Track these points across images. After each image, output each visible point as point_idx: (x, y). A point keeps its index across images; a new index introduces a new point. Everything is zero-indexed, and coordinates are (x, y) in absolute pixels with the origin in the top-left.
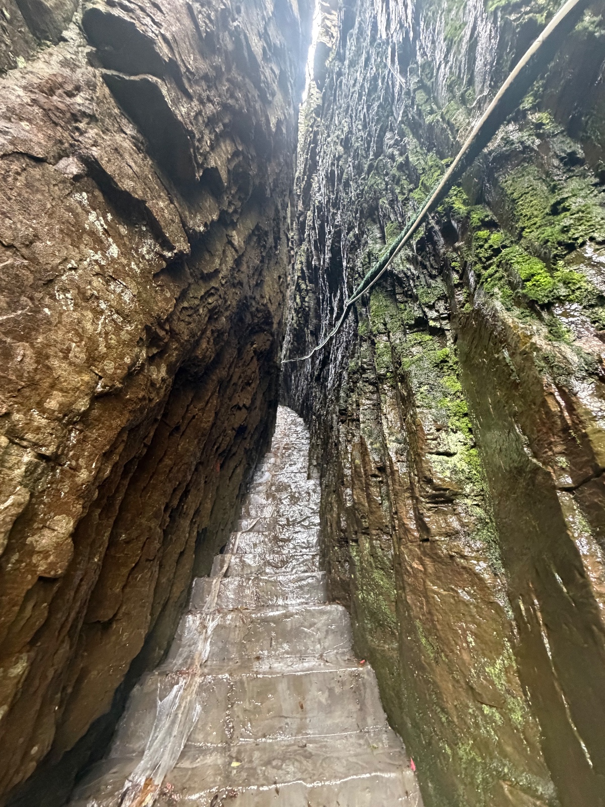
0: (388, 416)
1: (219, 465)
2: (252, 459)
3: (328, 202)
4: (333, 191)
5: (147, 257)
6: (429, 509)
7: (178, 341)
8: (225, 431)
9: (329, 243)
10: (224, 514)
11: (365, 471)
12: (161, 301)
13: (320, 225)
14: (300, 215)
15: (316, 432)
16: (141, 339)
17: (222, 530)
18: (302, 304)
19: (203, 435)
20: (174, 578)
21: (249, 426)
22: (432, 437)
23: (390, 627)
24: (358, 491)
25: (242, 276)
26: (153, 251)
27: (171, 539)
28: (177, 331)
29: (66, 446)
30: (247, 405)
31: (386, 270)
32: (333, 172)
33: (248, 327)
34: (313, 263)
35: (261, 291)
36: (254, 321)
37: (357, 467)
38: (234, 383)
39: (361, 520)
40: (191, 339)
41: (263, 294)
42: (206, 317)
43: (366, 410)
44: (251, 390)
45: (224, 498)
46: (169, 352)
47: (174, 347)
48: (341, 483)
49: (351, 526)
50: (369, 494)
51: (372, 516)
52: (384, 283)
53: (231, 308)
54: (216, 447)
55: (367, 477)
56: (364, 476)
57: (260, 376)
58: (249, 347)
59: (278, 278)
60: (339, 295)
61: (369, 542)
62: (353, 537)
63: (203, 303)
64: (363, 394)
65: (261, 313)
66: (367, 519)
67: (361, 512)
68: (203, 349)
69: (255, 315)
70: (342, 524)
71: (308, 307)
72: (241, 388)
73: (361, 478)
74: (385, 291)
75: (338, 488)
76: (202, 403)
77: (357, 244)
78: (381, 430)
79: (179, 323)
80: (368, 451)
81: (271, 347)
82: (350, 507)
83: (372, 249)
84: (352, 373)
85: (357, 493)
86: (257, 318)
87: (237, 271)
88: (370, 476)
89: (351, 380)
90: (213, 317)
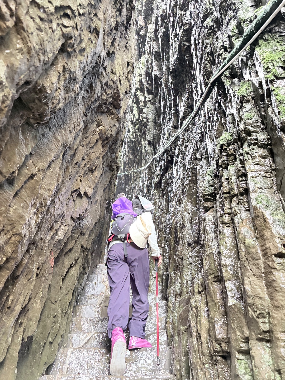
1: (53, 258)
9: (175, 46)
10: (54, 322)
18: (140, 116)
30: (89, 195)
34: (153, 73)
36: (103, 96)
37: (250, 247)
38: (77, 162)
39: (257, 319)
40: (40, 54)
41: (114, 70)
42: (59, 39)
43: (256, 177)
44: (93, 178)
45: (56, 302)
46: (11, 50)
47: (18, 46)
48: (213, 279)
49: (237, 331)
50: (270, 282)
51: (278, 312)
52: (277, 29)
53: (86, 56)
54: (52, 233)
55: (267, 258)
56: (262, 258)
57: (103, 167)
58: (95, 126)
59: (126, 63)
60: (187, 94)
61: (272, 352)
62: (241, 347)
63: (57, 17)
64: (251, 159)
65: (111, 89)
66: (267, 318)
67: (257, 308)
68: (52, 83)
69: (105, 88)
70: (217, 332)
71: (146, 118)
72: (83, 172)
73: (257, 261)
74: (279, 36)
75: (208, 285)
76: (42, 164)
77: (216, 28)
78: (281, 200)
79: (28, 18)
80: (268, 222)
81: (116, 135)
82: (234, 305)
83: (243, 17)
84: (226, 145)
85: (250, 282)
86: (106, 93)
87: (95, 13)
88: (273, 256)
89: (224, 154)
90: (67, 49)
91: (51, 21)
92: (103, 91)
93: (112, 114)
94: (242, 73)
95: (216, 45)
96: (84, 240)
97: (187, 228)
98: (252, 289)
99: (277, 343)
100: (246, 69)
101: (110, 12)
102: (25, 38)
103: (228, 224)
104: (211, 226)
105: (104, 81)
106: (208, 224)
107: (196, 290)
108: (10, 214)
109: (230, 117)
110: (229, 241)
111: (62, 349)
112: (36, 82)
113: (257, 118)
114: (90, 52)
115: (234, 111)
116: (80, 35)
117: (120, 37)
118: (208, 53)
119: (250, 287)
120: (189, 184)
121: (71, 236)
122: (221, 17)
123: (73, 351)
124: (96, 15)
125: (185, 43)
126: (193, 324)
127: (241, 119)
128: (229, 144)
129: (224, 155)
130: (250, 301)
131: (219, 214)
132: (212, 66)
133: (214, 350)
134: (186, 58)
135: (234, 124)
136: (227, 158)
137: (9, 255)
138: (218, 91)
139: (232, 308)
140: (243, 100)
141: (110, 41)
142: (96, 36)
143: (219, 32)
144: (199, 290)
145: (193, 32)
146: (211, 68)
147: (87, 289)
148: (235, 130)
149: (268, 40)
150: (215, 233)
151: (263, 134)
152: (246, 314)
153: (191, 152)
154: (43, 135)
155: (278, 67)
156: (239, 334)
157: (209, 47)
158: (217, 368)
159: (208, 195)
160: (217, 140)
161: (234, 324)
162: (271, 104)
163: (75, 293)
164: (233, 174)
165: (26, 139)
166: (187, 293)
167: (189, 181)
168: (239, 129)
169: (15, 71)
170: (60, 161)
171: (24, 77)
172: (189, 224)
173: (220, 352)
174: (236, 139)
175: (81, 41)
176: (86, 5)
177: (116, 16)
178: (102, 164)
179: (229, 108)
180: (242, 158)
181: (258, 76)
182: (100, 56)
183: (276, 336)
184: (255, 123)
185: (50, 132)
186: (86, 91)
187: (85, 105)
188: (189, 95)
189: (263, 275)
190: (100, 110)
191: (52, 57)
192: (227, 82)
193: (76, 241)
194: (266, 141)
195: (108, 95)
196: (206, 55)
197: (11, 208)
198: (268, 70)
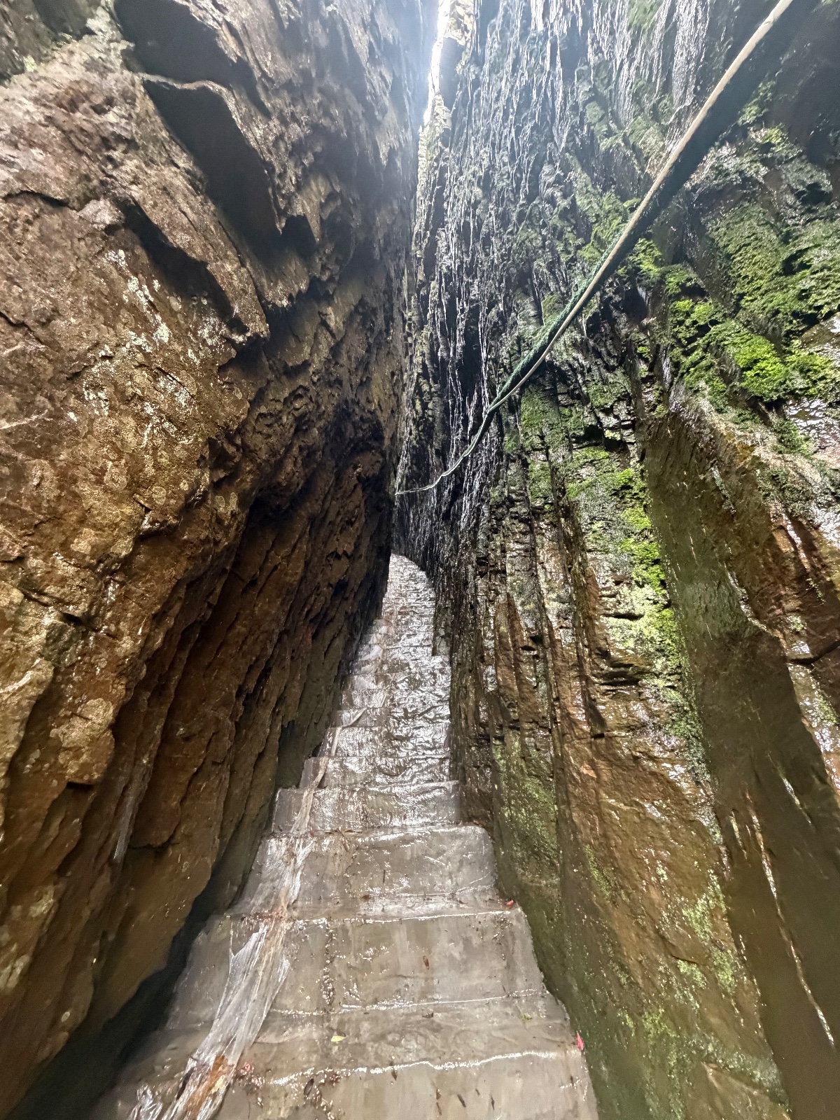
0: (547, 566)
1: (310, 635)
2: (356, 626)
3: (460, 267)
4: (467, 252)
5: (209, 342)
6: (605, 693)
7: (253, 461)
8: (318, 588)
9: (461, 325)
11: (514, 642)
12: (229, 405)
13: (449, 300)
14: (421, 287)
15: (444, 591)
16: (203, 457)
18: (424, 412)
19: (288, 592)
20: (251, 788)
21: (352, 581)
22: (608, 593)
23: (549, 857)
24: (505, 669)
25: (341, 370)
26: (217, 333)
27: (246, 734)
28: (252, 447)
29: (101, 605)
30: (349, 553)
31: (544, 360)
32: (467, 224)
33: (349, 444)
35: (367, 393)
71: (432, 416)
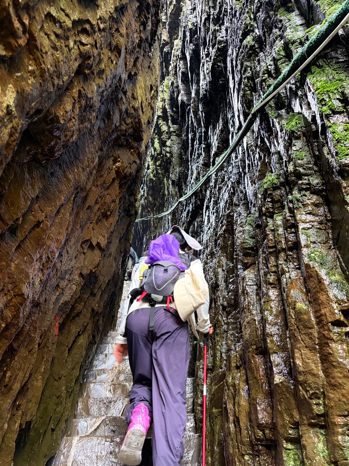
10: (57, 404)
17: (53, 430)
36: (122, 127)
37: (301, 313)
38: (89, 206)
39: (310, 400)
40: (55, 77)
41: (135, 94)
42: (76, 60)
43: (309, 228)
44: (108, 226)
45: (60, 378)
46: (22, 73)
47: (30, 68)
48: (255, 351)
49: (285, 415)
50: (326, 355)
51: (335, 392)
52: (333, 53)
53: (105, 78)
54: (58, 293)
55: (322, 327)
56: (316, 327)
57: (119, 212)
58: (111, 162)
59: (149, 86)
60: (221, 125)
61: (327, 440)
62: (290, 434)
63: (75, 33)
64: (302, 207)
65: (131, 118)
66: (322, 399)
67: (310, 387)
68: (66, 112)
69: (124, 117)
70: (260, 416)
72: (96, 217)
73: (310, 330)
74: (335, 63)
75: (249, 359)
76: (51, 208)
77: (257, 48)
78: (338, 257)
79: (43, 35)
80: (324, 284)
81: (136, 173)
82: (281, 383)
83: (291, 38)
84: (272, 189)
85: (302, 355)
86: (126, 124)
87: (116, 27)
88: (330, 324)
89: (269, 200)
90: (84, 70)
91: (67, 38)
92: (122, 119)
93: (132, 147)
94: (290, 104)
95: (258, 69)
96: (95, 302)
97: (220, 288)
98: (304, 363)
99: (333, 430)
100: (296, 100)
101: (133, 26)
102: (38, 58)
103: (273, 284)
104: (251, 287)
105: (124, 108)
106: (248, 283)
107: (233, 365)
108: (11, 270)
109: (276, 156)
110: (274, 305)
111: (65, 438)
112: (48, 111)
113: (310, 159)
114: (110, 74)
115: (281, 148)
116: (99, 54)
117: (144, 56)
118: (248, 78)
119: (301, 361)
120: (224, 234)
121: (79, 297)
122: (264, 35)
123: (78, 440)
124: (117, 30)
125: (219, 64)
126: (230, 406)
127: (290, 159)
128: (275, 188)
129: (268, 202)
130: (301, 378)
131: (262, 272)
132: (253, 93)
133: (255, 437)
134: (221, 82)
135: (281, 164)
136: (272, 205)
137: (9, 320)
138: (261, 124)
139: (279, 386)
140: (292, 136)
141: (133, 61)
142: (117, 55)
143: (262, 53)
144: (237, 365)
145: (230, 51)
146: (252, 96)
147: (95, 363)
148: (281, 172)
149: (322, 66)
150: (257, 294)
151: (317, 178)
152: (296, 394)
153: (226, 196)
154: (52, 174)
155: (334, 99)
156: (287, 418)
157: (249, 71)
158: (259, 461)
159: (249, 249)
160: (259, 182)
161: (281, 406)
162: (327, 143)
163: (83, 367)
164: (280, 225)
165: (32, 178)
166: (221, 368)
167: (224, 231)
168: (287, 171)
169: (25, 97)
170: (70, 205)
171: (35, 105)
172: (223, 283)
173: (263, 440)
174: (283, 182)
175: (100, 61)
176: (107, 19)
177: (140, 30)
178: (118, 208)
179: (275, 145)
180: (291, 205)
181: (310, 109)
182: (120, 79)
183: (332, 420)
184: (307, 164)
185: (60, 170)
186: (102, 121)
187: (100, 137)
188: (224, 127)
189: (317, 347)
190: (117, 144)
191: (67, 80)
192: (271, 114)
193: (85, 303)
194: (320, 186)
195: (127, 124)
196: (246, 81)
197: (12, 263)
198: (323, 103)
